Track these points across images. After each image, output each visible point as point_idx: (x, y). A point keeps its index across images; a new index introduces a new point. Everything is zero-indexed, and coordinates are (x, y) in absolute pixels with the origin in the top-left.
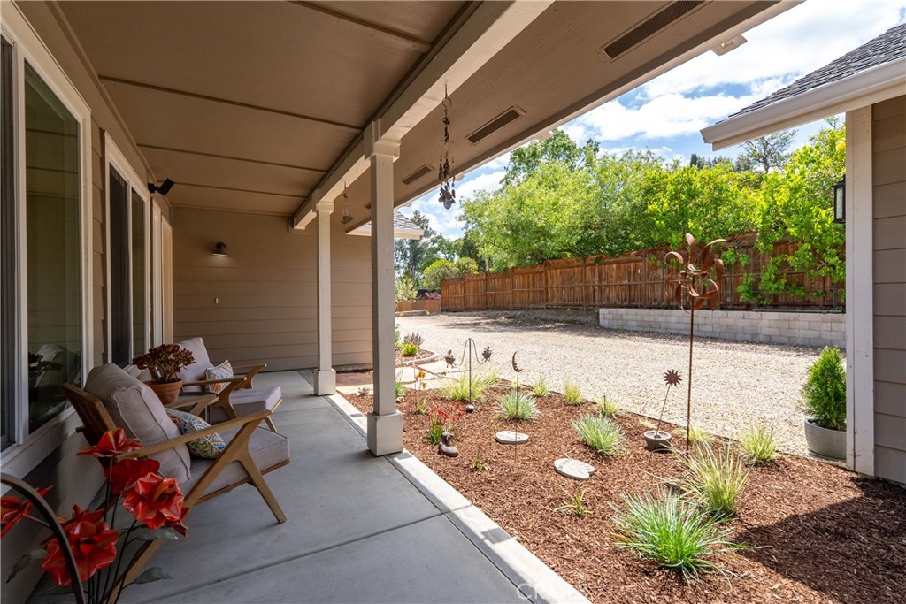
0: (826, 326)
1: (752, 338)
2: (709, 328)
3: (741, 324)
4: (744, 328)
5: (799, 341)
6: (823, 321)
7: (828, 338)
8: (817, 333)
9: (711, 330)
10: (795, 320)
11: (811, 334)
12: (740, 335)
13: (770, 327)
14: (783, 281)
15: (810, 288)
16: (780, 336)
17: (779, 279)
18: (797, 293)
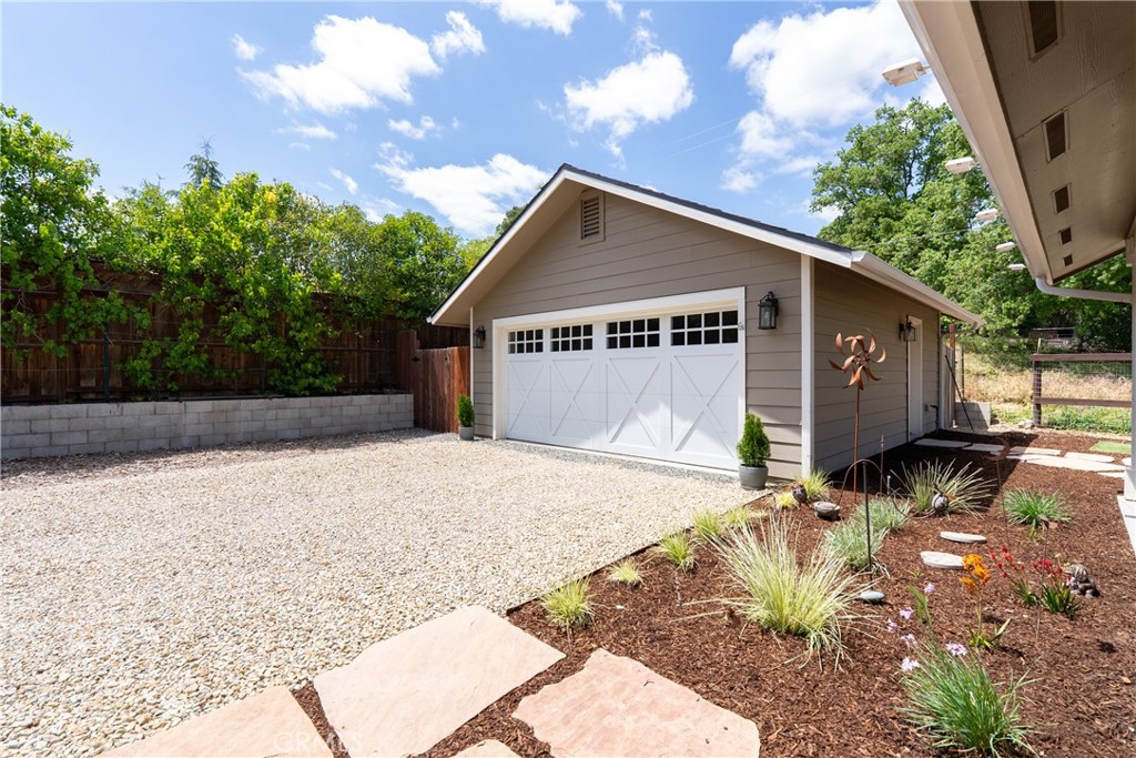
0: (271, 414)
1: (170, 445)
2: (80, 438)
3: (150, 423)
4: (154, 429)
5: (240, 438)
6: (268, 409)
7: (274, 428)
8: (261, 424)
9: (85, 440)
10: (235, 409)
11: (255, 426)
12: (147, 442)
13: (199, 423)
14: (205, 357)
15: (222, 367)
16: (214, 434)
17: (197, 353)
18: (217, 373)
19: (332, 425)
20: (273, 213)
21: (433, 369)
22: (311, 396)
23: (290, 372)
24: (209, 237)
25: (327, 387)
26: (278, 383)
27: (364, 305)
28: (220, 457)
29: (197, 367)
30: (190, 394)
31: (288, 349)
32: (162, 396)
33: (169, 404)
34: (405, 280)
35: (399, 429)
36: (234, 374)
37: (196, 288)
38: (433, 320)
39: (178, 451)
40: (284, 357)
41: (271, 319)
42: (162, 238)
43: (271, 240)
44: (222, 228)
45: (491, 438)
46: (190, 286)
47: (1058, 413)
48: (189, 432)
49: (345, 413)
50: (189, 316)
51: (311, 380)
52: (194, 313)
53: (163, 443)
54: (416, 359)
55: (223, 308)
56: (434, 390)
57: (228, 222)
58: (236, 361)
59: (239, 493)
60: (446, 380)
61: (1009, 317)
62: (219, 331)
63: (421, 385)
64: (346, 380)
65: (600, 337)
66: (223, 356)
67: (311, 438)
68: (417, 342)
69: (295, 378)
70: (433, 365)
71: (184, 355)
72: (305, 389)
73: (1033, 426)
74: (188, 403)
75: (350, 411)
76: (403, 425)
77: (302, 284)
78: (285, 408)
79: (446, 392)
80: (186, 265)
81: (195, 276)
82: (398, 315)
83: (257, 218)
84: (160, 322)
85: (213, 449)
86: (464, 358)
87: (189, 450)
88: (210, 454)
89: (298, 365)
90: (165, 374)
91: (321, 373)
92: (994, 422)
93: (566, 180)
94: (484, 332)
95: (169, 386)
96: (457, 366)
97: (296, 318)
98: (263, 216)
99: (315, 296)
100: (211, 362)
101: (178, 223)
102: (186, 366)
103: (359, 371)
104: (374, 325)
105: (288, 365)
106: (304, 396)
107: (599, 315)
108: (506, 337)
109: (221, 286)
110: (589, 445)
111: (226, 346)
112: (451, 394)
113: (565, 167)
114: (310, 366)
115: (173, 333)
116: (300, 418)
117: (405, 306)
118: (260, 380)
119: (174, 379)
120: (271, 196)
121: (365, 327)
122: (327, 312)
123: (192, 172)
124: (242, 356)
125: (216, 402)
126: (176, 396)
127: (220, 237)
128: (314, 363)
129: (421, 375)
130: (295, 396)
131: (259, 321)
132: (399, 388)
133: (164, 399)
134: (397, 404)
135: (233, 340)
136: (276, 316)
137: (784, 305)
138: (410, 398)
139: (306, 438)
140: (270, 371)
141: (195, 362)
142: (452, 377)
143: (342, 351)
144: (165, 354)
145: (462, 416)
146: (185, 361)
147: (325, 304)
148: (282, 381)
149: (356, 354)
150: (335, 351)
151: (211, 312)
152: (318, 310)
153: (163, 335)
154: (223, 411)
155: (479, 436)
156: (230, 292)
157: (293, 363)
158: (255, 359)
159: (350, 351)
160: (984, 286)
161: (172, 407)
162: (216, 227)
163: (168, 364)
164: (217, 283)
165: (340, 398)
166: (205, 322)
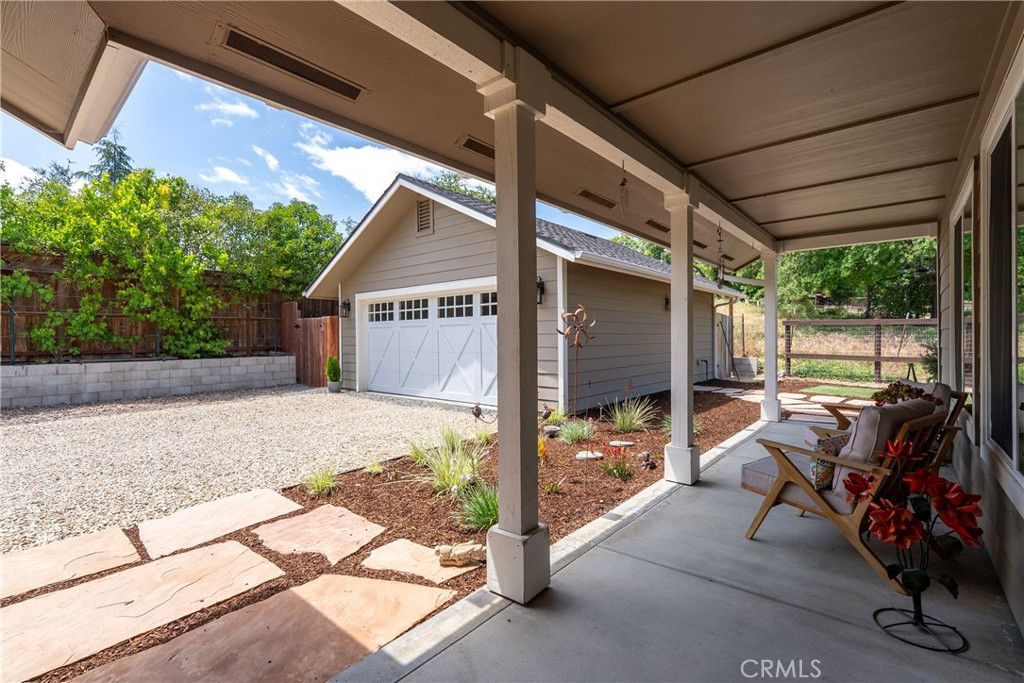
0: (165, 373)
1: (71, 400)
3: (52, 382)
5: (136, 394)
6: (162, 369)
7: (168, 386)
8: (155, 382)
10: (131, 370)
11: (149, 384)
13: (98, 382)
14: (104, 325)
15: (121, 334)
16: (112, 391)
17: (97, 321)
18: (115, 339)
19: (221, 382)
20: (165, 204)
21: (311, 335)
22: (202, 357)
23: (183, 338)
24: (109, 223)
25: (218, 350)
26: (172, 347)
27: (250, 281)
28: (116, 409)
29: (96, 334)
30: (91, 357)
31: (181, 317)
32: (65, 358)
33: (70, 366)
34: (287, 260)
35: (282, 385)
36: (131, 340)
37: (95, 267)
38: (307, 294)
39: (78, 405)
40: (178, 324)
41: (165, 294)
42: (63, 224)
43: (163, 228)
44: (120, 216)
45: (355, 390)
46: (90, 264)
47: (803, 365)
48: (89, 390)
49: (233, 372)
50: (90, 291)
51: (202, 344)
52: (94, 288)
53: (65, 399)
54: (297, 327)
55: (121, 284)
56: (312, 352)
57: (125, 211)
58: (134, 329)
59: (121, 433)
60: (321, 344)
61: (806, 290)
62: (117, 304)
63: (301, 347)
64: (236, 343)
65: (433, 308)
66: (121, 324)
67: (202, 393)
68: (298, 312)
69: (188, 343)
70: (311, 331)
71: (84, 323)
72: (197, 352)
73: (784, 376)
74: (88, 365)
75: (238, 370)
76: (286, 382)
77: (194, 264)
78: (178, 368)
79: (321, 353)
80: (87, 247)
81: (96, 257)
82: (281, 289)
83: (152, 208)
84: (62, 296)
85: (111, 403)
86: (334, 326)
87: (89, 404)
88: (106, 407)
89: (190, 333)
90: (67, 341)
91: (212, 339)
92: (759, 373)
93: (401, 186)
94: (349, 304)
95: (71, 351)
96: (329, 332)
97: (189, 293)
98: (158, 207)
99: (207, 273)
100: (110, 330)
101: (80, 212)
102: (87, 334)
103: (248, 335)
104: (261, 297)
105: (181, 332)
106: (196, 358)
107: (433, 290)
108: (367, 308)
109: (119, 265)
110: (426, 393)
111: (124, 316)
112: (325, 356)
113: (400, 176)
114: (201, 333)
115: (75, 305)
116: (191, 376)
117: (288, 281)
118: (154, 345)
119: (75, 344)
120: (165, 189)
121: (253, 299)
122: (217, 287)
123: (100, 155)
124: (140, 324)
125: (114, 364)
126: (78, 358)
127: (118, 224)
128: (205, 330)
129: (301, 340)
130: (188, 358)
131: (155, 295)
132: (282, 350)
133: (67, 361)
134: (280, 364)
135: (130, 311)
136: (171, 290)
137: (548, 286)
138: (293, 359)
139: (197, 393)
140: (164, 338)
141: (94, 329)
142: (325, 341)
143: (232, 320)
144: (67, 323)
145: (330, 373)
146: (85, 330)
147: (213, 280)
148: (176, 345)
149: (245, 322)
150: (225, 320)
151: (109, 288)
152: (208, 286)
153: (65, 307)
154: (119, 371)
155: (346, 389)
156: (125, 270)
157: (186, 330)
158: (151, 327)
159: (239, 320)
160: (788, 264)
161: (74, 368)
162: (114, 216)
163: (70, 332)
164: (115, 263)
165: (229, 359)
166: (102, 296)
